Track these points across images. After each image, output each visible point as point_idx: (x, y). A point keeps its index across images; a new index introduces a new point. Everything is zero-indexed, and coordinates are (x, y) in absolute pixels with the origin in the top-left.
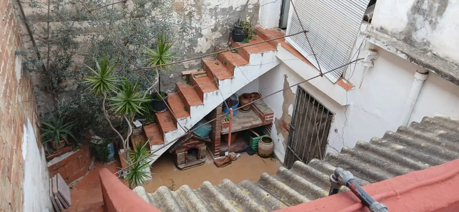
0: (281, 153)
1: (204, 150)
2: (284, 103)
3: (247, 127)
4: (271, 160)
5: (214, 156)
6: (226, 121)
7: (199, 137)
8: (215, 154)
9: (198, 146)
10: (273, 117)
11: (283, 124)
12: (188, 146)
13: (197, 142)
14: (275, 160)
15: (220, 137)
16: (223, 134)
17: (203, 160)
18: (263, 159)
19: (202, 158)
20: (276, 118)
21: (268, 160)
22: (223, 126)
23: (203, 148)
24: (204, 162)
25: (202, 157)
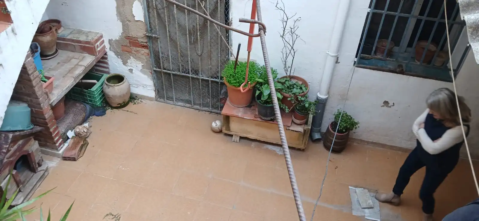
0: (144, 86)
1: (37, 150)
2: (118, 8)
3: (80, 75)
4: (135, 104)
5: (57, 150)
6: (45, 82)
7: (22, 133)
8: (57, 144)
9: (26, 148)
10: (103, 42)
11: (130, 42)
12: (11, 159)
13: (20, 142)
14: (139, 101)
15: (51, 112)
16: (54, 104)
17: (43, 167)
18: (123, 109)
19: (40, 165)
20: (110, 41)
21: (131, 107)
22: (47, 90)
23: (34, 146)
24: (47, 170)
25: (38, 163)
